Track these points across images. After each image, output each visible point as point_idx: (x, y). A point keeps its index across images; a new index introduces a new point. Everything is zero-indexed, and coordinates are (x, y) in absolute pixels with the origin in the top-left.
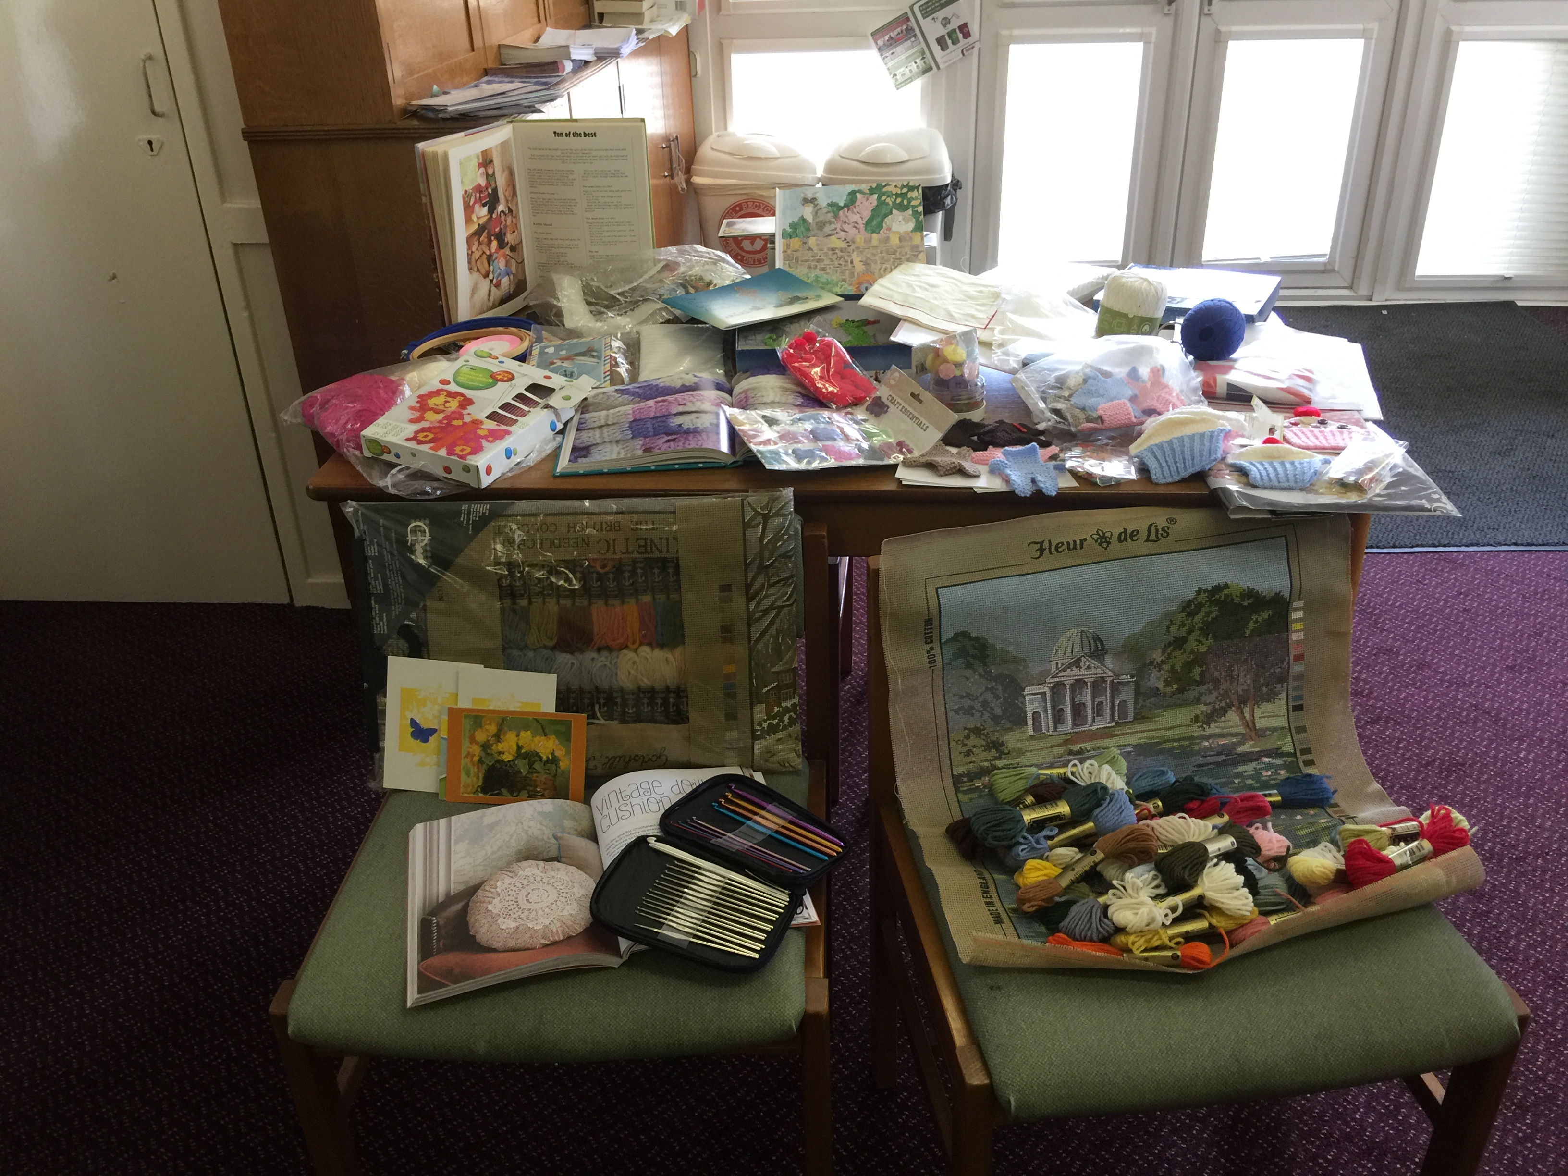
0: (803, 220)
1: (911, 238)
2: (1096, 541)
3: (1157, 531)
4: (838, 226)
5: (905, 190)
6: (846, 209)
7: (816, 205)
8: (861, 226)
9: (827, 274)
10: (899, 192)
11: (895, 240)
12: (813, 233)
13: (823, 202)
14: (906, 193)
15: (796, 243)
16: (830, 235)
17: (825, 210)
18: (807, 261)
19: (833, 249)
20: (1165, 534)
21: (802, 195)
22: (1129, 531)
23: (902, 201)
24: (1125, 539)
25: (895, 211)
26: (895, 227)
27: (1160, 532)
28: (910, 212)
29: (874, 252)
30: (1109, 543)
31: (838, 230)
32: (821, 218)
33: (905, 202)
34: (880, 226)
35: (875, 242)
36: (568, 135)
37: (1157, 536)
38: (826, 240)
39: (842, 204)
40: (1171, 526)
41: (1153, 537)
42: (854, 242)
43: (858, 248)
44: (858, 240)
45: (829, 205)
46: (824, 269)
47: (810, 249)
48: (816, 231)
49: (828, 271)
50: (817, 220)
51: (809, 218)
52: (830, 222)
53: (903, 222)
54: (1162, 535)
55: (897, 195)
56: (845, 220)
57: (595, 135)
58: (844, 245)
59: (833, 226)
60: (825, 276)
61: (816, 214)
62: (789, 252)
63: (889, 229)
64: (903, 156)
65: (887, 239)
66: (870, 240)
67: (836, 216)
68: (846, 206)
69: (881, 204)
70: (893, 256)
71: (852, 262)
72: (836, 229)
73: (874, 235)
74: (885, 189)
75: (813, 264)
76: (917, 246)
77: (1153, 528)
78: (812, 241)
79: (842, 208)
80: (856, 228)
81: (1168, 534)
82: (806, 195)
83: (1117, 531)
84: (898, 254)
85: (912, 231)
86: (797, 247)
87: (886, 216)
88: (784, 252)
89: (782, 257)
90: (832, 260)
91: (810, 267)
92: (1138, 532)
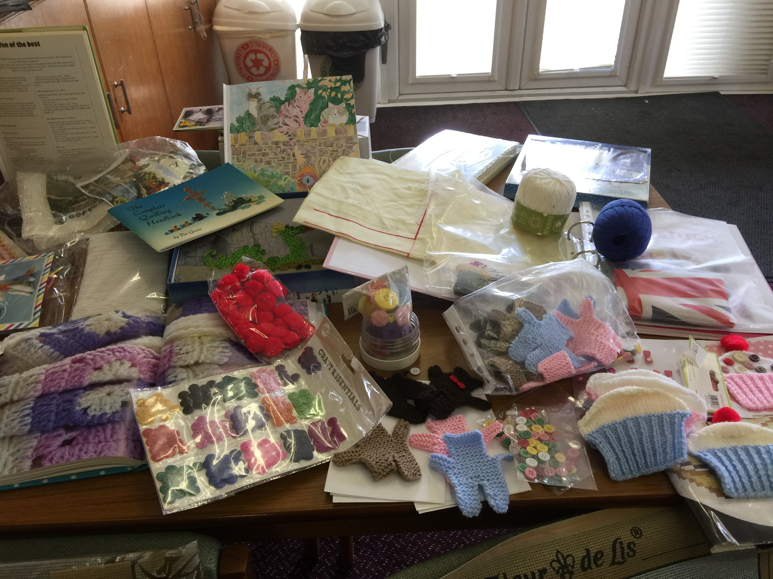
0: (249, 115)
1: (346, 131)
2: (557, 572)
3: (622, 548)
4: (281, 120)
5: (338, 84)
6: (287, 103)
7: (260, 100)
8: (301, 120)
9: (272, 167)
10: (333, 86)
11: (331, 133)
12: (258, 127)
13: (266, 97)
14: (339, 87)
15: (243, 137)
16: (273, 129)
17: (268, 105)
18: (253, 155)
19: (276, 143)
20: (631, 553)
21: (248, 90)
22: (592, 555)
23: (336, 95)
24: (590, 567)
25: (330, 105)
26: (331, 121)
27: (626, 551)
28: (343, 105)
29: (314, 145)
30: (571, 573)
31: (281, 124)
32: (265, 112)
33: (339, 96)
34: (318, 119)
35: (314, 135)
36: (12, 45)
37: (623, 557)
38: (270, 134)
39: (283, 99)
40: (636, 541)
41: (619, 558)
42: (295, 135)
43: (299, 141)
44: (299, 133)
45: (271, 99)
46: (269, 163)
47: (256, 143)
48: (261, 126)
49: (273, 164)
50: (261, 115)
51: (254, 112)
52: (273, 117)
53: (338, 115)
54: (628, 555)
55: (331, 88)
56: (287, 114)
57: (37, 44)
58: (286, 138)
59: (276, 121)
60: (270, 169)
61: (260, 109)
62: (237, 146)
63: (326, 122)
64: (352, 10)
65: (325, 132)
66: (308, 134)
67: (278, 110)
68: (287, 100)
69: (318, 97)
70: (331, 148)
71: (294, 155)
72: (278, 123)
73: (313, 128)
74: (320, 84)
75: (259, 158)
76: (351, 138)
77: (618, 545)
78: (257, 135)
79: (283, 103)
80: (296, 121)
81: (634, 552)
82: (250, 90)
83: (579, 554)
84: (335, 145)
85: (346, 124)
86: (244, 142)
87: (323, 109)
88: (233, 146)
89: (230, 152)
90: (276, 154)
91: (256, 161)
92: (601, 552)
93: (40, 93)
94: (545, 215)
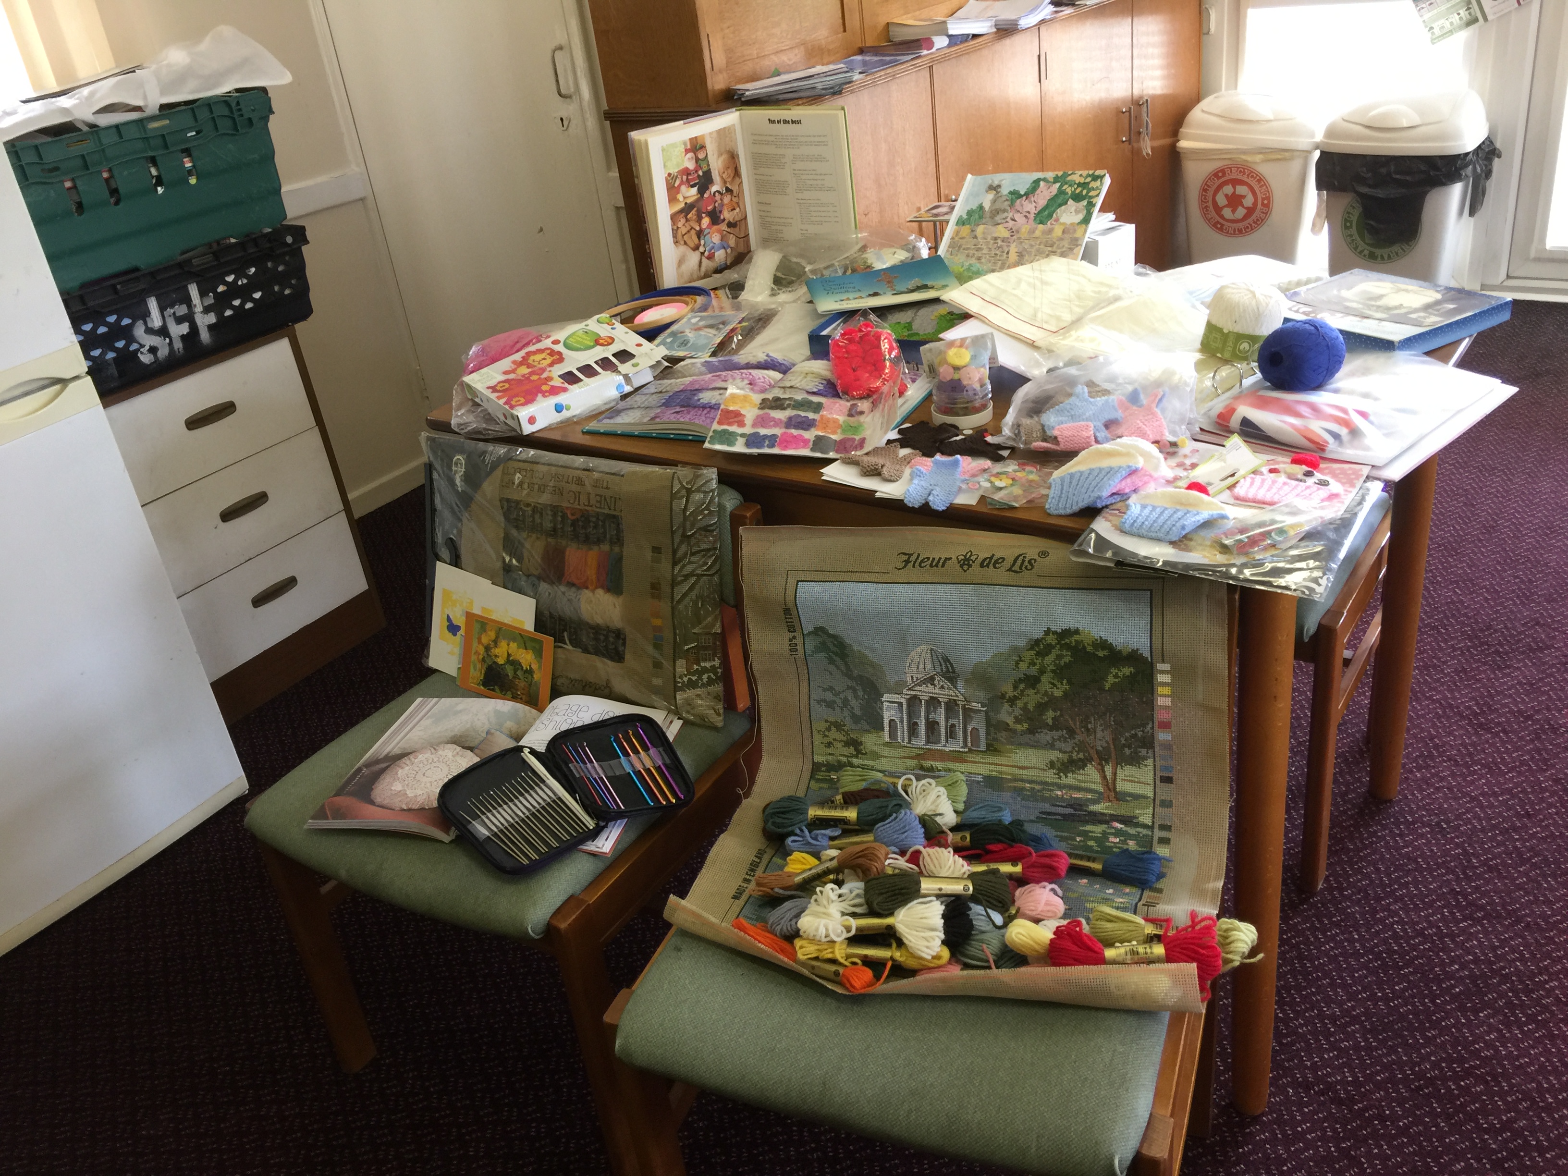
0: (981, 207)
1: (1075, 231)
2: (959, 562)
3: (1023, 561)
4: (1010, 215)
5: (1089, 179)
6: (1024, 198)
7: (998, 193)
8: (1032, 216)
9: (980, 263)
10: (1082, 181)
11: (1058, 231)
12: (984, 221)
13: (1005, 191)
14: (1088, 183)
15: (965, 230)
16: (999, 224)
17: (1004, 199)
18: (968, 249)
19: (996, 239)
20: (1029, 567)
21: (990, 182)
22: (995, 558)
23: (1082, 191)
24: (988, 566)
25: (1070, 202)
26: (1063, 220)
27: (1026, 563)
28: (1085, 203)
29: (1033, 243)
30: (970, 566)
31: (1008, 219)
32: (998, 205)
33: (1085, 192)
34: (1050, 216)
35: (1038, 233)
36: (779, 122)
37: (1021, 568)
38: (993, 228)
39: (1022, 193)
40: (1039, 559)
41: (1016, 568)
42: (1018, 232)
43: (1019, 238)
44: (1023, 230)
45: (1011, 193)
46: (979, 259)
47: (975, 237)
48: (988, 219)
49: (983, 260)
50: (994, 208)
51: (987, 206)
52: (1005, 211)
53: (1074, 213)
54: (1026, 567)
55: (1079, 185)
57: (798, 122)
58: (1006, 234)
59: (1006, 214)
60: (978, 265)
61: (994, 201)
62: (956, 239)
63: (1057, 220)
64: (1416, 120)
65: (1051, 231)
66: (1032, 231)
67: (1012, 205)
68: (1027, 194)
69: (1061, 192)
70: (1050, 249)
71: (1008, 253)
72: (1006, 218)
73: (1041, 226)
74: (1069, 178)
75: (971, 252)
76: (1077, 239)
77: (1021, 558)
78: (980, 229)
79: (1021, 196)
80: (1026, 217)
81: (1033, 566)
82: (993, 181)
83: (982, 556)
84: (1055, 246)
85: (1079, 223)
86: (964, 235)
87: (1060, 205)
88: (953, 238)
89: (948, 244)
90: (990, 249)
91: (968, 256)
92: (1004, 559)
93: (796, 172)
94: (1225, 331)
